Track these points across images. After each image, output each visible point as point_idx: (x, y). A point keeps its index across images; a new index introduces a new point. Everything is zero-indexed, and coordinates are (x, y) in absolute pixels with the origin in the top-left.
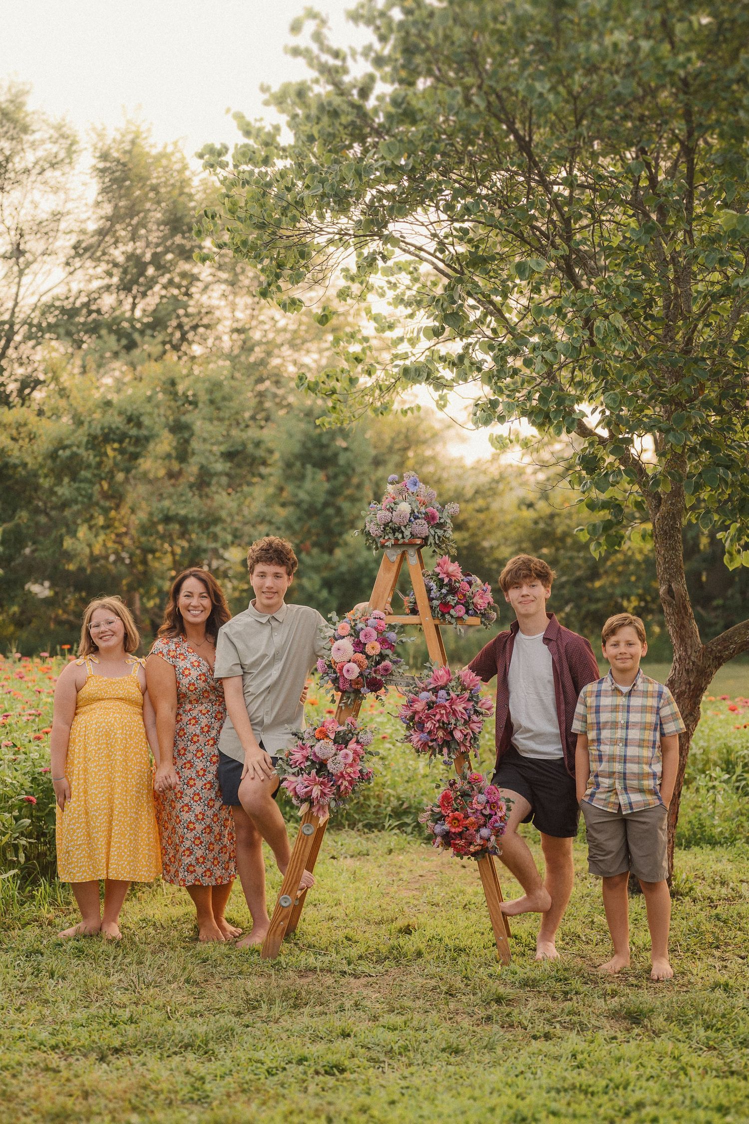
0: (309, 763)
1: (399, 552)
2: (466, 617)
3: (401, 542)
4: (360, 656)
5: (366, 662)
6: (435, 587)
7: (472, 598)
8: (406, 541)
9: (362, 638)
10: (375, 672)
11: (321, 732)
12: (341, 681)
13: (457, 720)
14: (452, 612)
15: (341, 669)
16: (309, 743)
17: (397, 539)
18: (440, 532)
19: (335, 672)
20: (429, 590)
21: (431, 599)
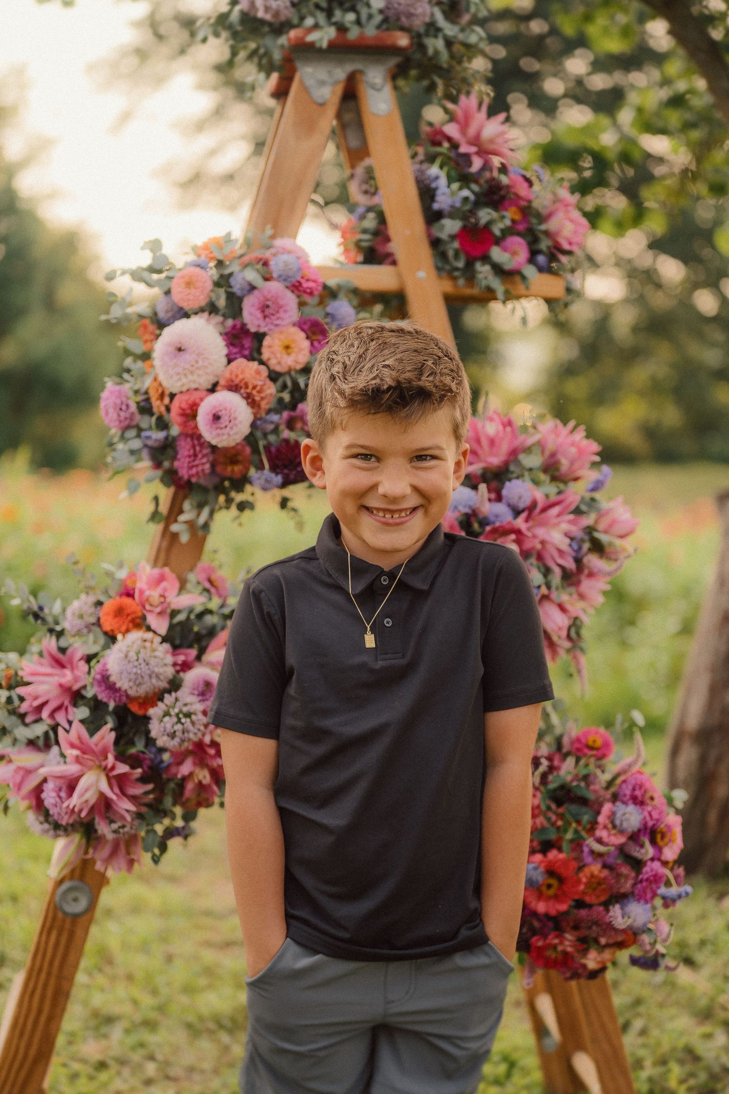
0: (83, 712)
1: (341, 73)
2: (530, 271)
3: (354, 34)
4: (247, 369)
5: (271, 389)
6: (443, 182)
7: (543, 218)
8: (371, 31)
9: (251, 317)
10: (290, 425)
11: (119, 612)
12: (184, 449)
13: (547, 572)
14: (496, 254)
15: (190, 413)
16: (80, 647)
17: (342, 29)
18: (450, 30)
19: (162, 424)
20: (427, 193)
21: (432, 217)
